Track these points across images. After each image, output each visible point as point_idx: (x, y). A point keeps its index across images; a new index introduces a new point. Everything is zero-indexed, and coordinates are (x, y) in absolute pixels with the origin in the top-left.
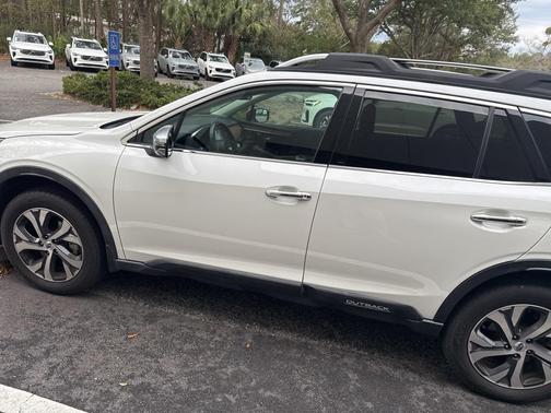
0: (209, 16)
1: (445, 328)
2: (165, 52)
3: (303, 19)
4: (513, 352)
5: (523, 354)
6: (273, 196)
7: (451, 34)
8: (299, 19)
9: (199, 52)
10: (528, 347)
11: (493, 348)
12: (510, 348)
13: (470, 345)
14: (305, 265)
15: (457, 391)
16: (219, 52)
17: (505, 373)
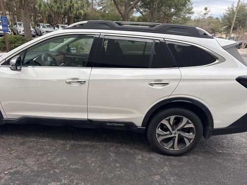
0: (58, 8)
1: (146, 130)
2: (38, 25)
3: (103, 7)
4: (173, 135)
5: (177, 136)
6: (69, 83)
7: (167, 12)
8: (101, 7)
9: (56, 24)
10: (178, 133)
11: (166, 135)
12: (172, 134)
13: (157, 135)
14: (87, 111)
15: (154, 154)
16: (65, 24)
17: (171, 144)
